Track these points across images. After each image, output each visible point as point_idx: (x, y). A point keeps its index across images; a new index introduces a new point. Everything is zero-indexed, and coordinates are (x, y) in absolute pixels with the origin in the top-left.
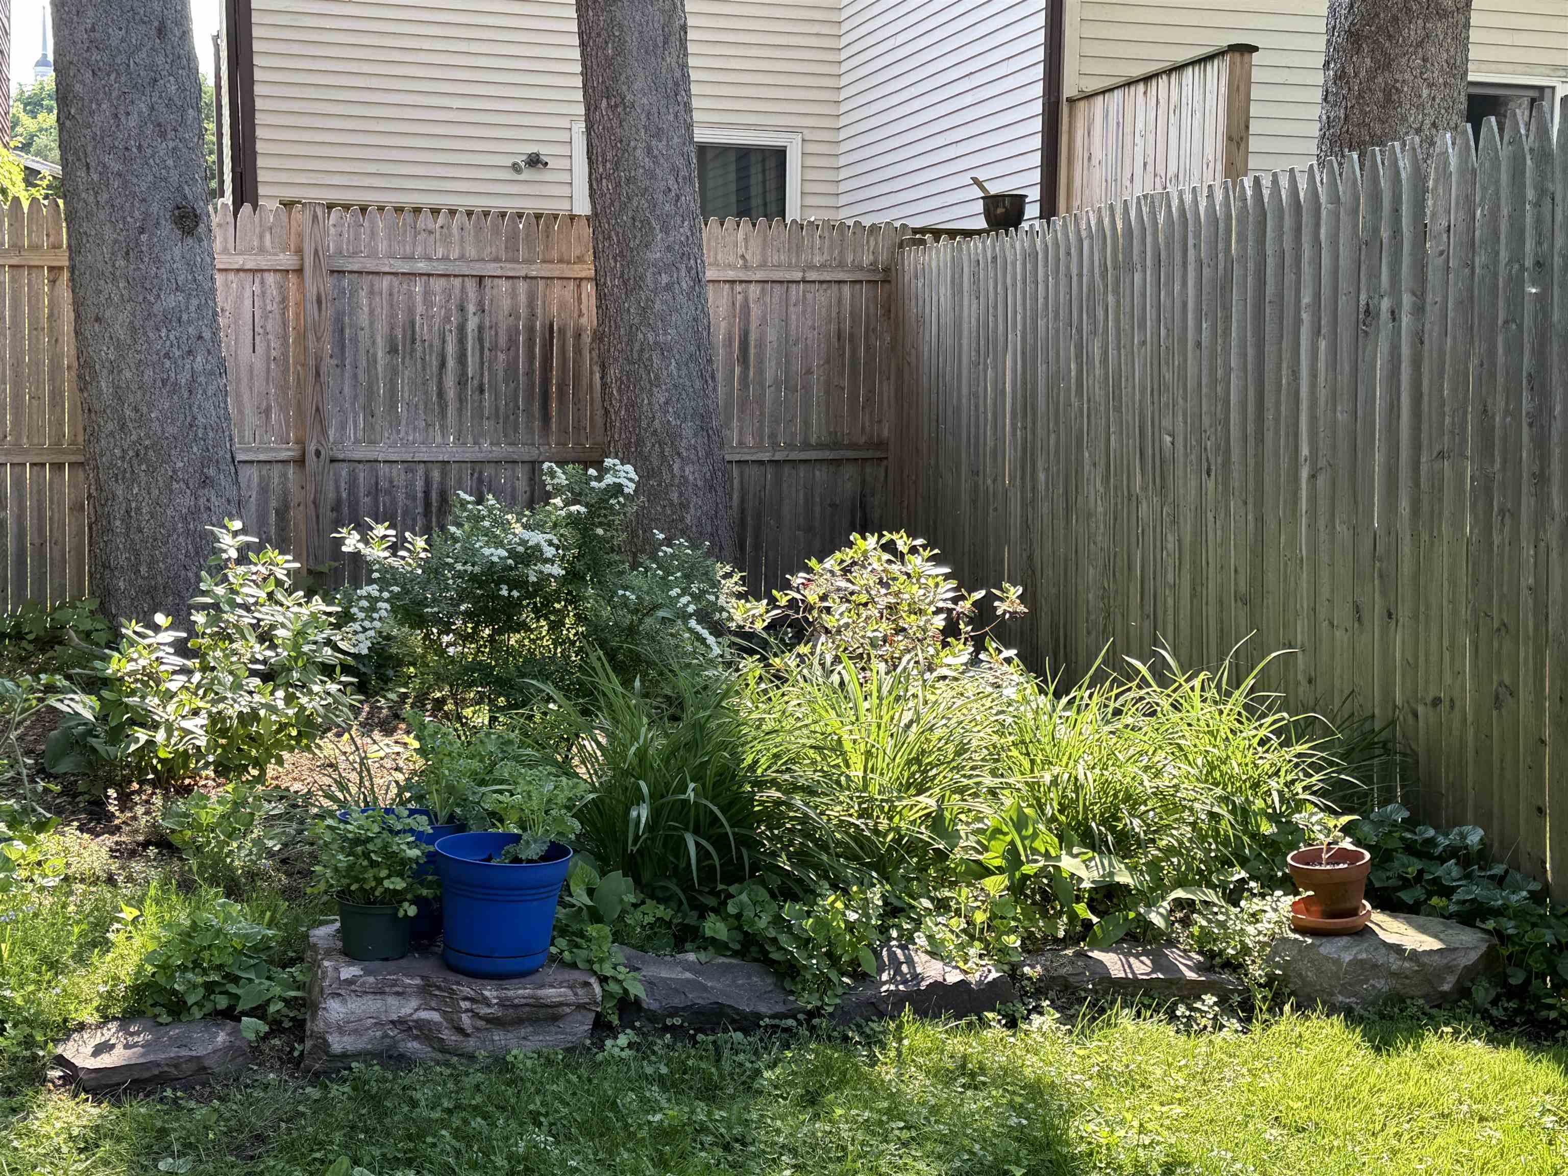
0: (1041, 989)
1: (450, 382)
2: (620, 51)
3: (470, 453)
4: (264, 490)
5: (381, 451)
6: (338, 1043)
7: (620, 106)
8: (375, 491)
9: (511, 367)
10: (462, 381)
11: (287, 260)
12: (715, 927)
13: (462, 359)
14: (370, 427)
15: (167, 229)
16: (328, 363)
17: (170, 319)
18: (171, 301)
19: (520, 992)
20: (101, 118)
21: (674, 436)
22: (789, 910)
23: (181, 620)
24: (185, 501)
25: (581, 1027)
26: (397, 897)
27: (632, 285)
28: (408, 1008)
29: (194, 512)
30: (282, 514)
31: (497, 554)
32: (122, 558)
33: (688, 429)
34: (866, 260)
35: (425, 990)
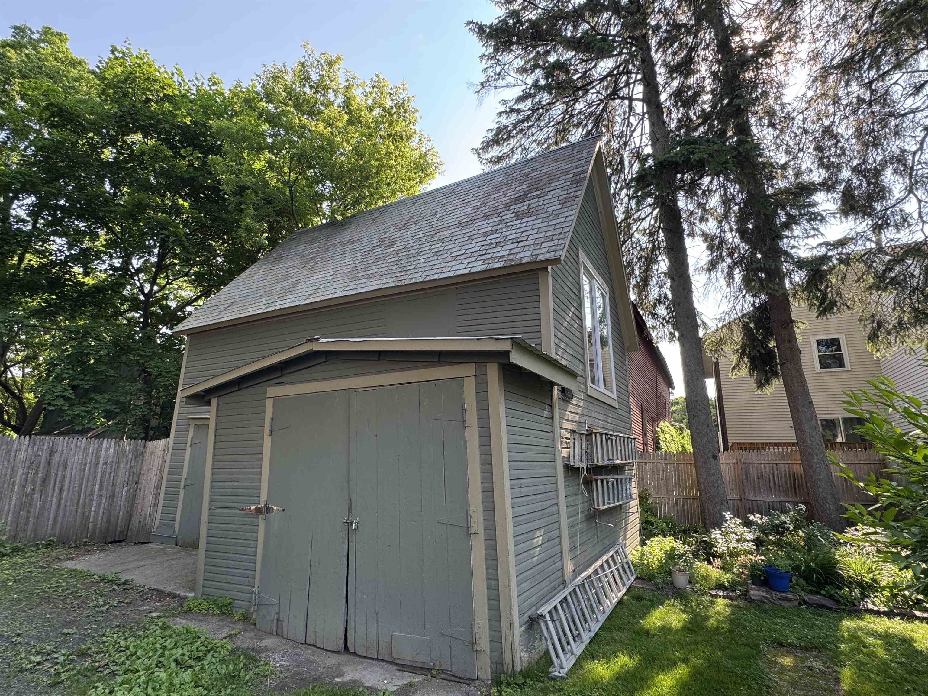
0: (898, 615)
1: (772, 484)
2: (801, 421)
3: (778, 499)
4: (734, 505)
5: (758, 498)
6: (753, 598)
7: (803, 432)
8: (757, 507)
9: (786, 482)
10: (775, 484)
11: (735, 461)
12: (823, 592)
13: (774, 480)
14: (755, 494)
15: (712, 459)
16: (745, 481)
17: (713, 475)
18: (713, 471)
19: (784, 595)
20: (699, 441)
21: (826, 499)
22: (837, 591)
23: (720, 530)
24: (718, 508)
25: (796, 603)
26: (760, 575)
27: (811, 467)
28: (764, 594)
29: (720, 510)
30: (738, 510)
31: (777, 522)
32: (707, 517)
33: (829, 497)
34: (877, 458)
35: (767, 592)
